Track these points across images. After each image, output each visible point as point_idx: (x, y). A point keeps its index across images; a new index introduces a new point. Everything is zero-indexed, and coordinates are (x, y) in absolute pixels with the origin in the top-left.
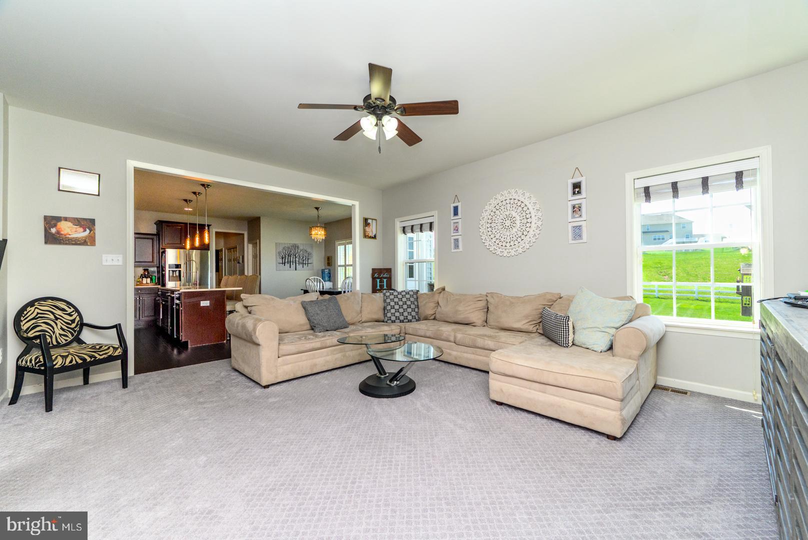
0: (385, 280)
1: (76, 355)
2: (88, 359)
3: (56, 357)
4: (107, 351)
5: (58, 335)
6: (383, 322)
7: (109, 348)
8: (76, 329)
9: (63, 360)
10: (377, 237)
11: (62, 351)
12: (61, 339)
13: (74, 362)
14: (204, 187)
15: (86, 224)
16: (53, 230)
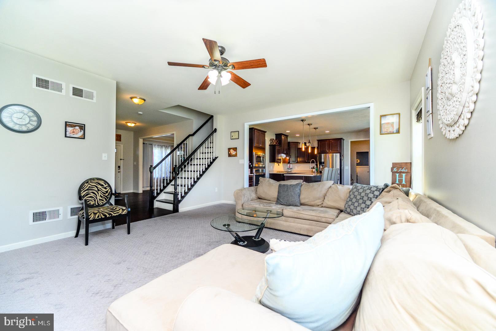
0: (404, 175)
1: (101, 213)
2: (108, 216)
3: (91, 214)
4: (118, 212)
5: (98, 200)
7: (120, 209)
8: (108, 197)
9: (94, 215)
10: (400, 132)
11: (95, 210)
12: (100, 202)
13: (100, 217)
14: (303, 121)
15: (235, 149)
16: (229, 152)
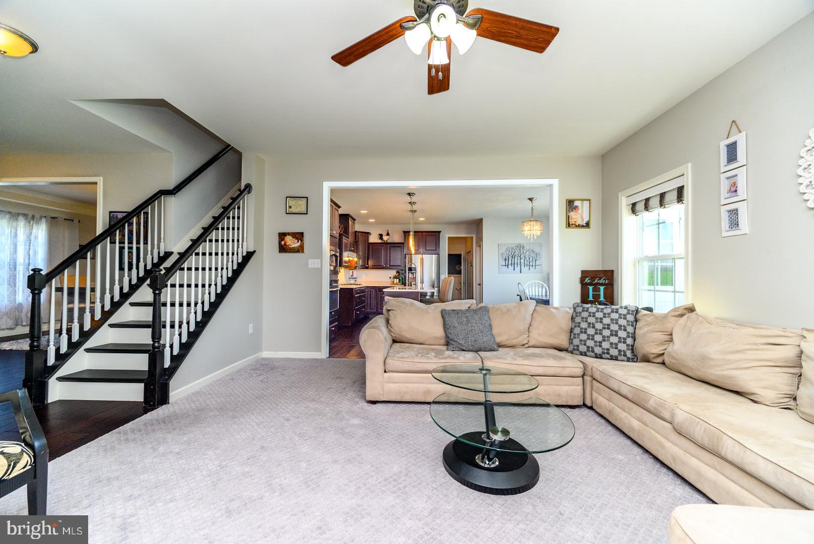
0: (602, 288)
6: (566, 350)
10: (591, 225)
14: (410, 196)
15: (299, 236)
16: (283, 243)
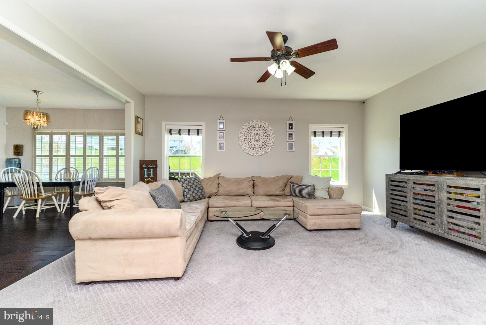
0: (152, 170)
6: (184, 201)
